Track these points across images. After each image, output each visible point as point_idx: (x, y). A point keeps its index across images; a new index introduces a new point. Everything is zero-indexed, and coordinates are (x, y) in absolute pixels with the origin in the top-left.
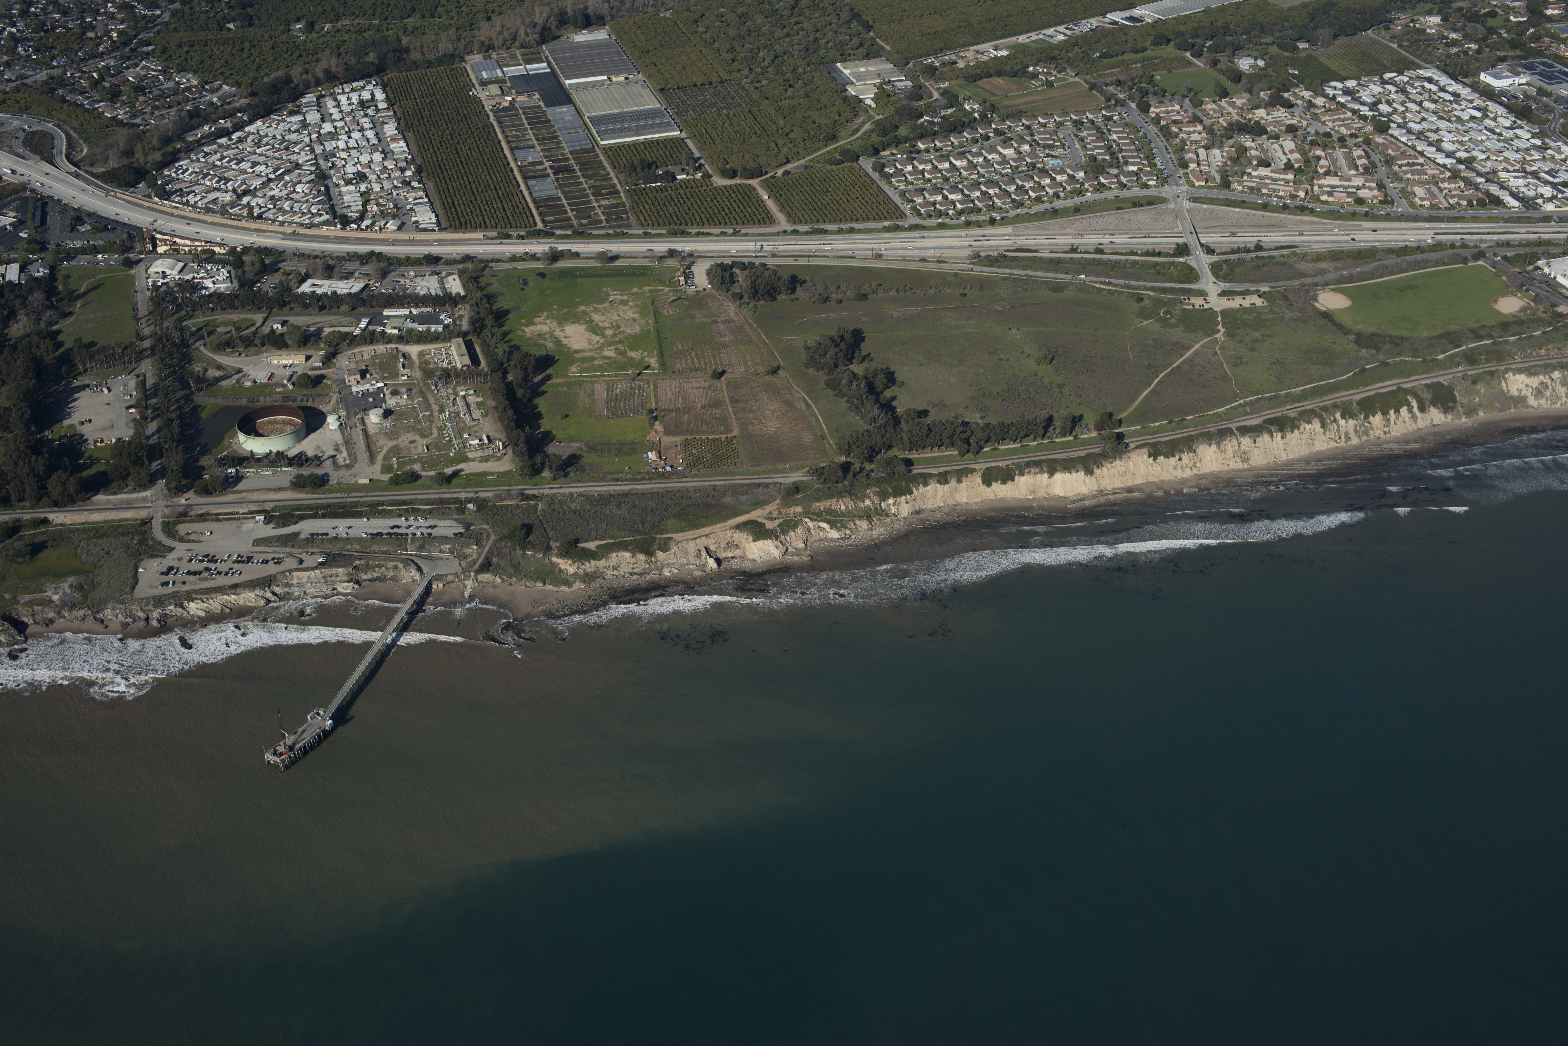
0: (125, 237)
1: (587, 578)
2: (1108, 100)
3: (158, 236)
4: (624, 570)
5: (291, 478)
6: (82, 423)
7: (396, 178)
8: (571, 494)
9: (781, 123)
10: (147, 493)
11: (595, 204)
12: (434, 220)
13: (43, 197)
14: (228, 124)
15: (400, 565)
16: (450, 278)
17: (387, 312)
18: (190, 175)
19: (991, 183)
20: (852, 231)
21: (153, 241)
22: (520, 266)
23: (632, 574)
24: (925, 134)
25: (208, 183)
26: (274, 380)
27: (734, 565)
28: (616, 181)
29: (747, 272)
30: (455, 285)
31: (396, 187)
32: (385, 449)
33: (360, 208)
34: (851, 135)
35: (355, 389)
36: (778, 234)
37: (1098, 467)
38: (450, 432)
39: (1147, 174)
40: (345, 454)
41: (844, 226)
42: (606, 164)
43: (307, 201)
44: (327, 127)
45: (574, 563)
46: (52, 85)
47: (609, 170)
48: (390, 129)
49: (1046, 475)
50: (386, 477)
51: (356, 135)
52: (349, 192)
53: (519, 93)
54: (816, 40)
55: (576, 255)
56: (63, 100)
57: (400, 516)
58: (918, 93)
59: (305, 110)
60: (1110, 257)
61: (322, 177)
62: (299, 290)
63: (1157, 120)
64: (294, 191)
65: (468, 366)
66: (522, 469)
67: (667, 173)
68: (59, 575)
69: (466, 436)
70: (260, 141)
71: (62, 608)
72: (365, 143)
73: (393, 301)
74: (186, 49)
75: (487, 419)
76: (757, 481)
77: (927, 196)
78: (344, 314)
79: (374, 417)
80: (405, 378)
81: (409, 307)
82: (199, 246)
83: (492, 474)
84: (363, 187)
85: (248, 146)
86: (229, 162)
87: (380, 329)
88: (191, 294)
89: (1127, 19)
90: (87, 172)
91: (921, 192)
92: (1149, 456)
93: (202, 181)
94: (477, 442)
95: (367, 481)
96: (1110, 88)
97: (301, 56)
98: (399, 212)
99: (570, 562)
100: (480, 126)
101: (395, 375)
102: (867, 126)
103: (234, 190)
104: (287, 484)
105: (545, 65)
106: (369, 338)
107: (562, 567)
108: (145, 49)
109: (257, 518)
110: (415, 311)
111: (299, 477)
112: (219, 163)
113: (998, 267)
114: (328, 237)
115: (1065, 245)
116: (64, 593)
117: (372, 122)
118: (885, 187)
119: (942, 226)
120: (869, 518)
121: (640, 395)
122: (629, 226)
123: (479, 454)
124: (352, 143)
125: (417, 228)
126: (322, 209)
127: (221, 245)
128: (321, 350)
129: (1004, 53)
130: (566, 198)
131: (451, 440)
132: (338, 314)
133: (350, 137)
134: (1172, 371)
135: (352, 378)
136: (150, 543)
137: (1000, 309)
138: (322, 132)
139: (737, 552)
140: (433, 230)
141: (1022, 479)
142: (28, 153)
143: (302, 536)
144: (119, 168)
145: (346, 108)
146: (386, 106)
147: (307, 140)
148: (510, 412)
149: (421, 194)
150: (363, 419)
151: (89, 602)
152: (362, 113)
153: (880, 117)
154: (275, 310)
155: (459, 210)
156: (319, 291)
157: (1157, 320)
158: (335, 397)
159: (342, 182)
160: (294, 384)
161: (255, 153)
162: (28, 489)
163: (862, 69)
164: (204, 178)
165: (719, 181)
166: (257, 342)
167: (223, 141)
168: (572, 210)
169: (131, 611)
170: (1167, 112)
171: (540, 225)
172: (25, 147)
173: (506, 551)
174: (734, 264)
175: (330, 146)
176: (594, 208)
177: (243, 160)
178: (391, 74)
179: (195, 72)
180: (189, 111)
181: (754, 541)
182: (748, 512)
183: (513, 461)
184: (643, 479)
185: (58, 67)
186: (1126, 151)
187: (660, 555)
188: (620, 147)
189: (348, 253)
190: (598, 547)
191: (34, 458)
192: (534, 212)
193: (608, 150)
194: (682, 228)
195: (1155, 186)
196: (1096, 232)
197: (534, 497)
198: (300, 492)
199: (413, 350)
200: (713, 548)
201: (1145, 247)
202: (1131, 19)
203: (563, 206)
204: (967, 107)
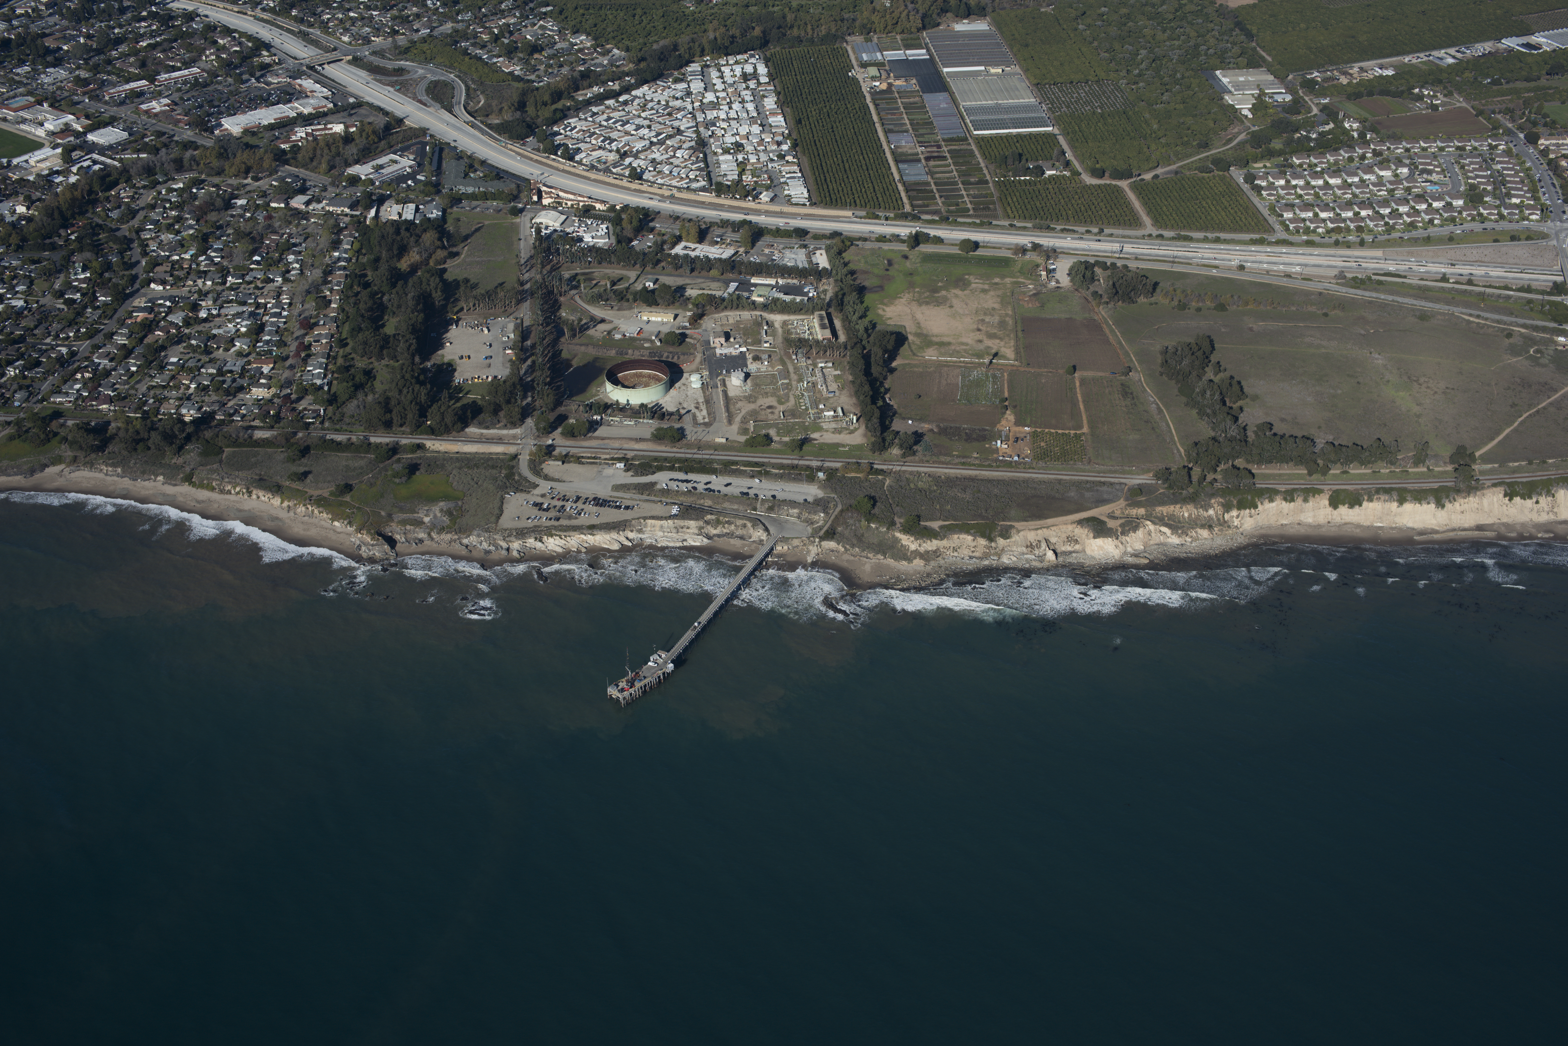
0: (513, 186)
1: (926, 556)
2: (1495, 128)
3: (544, 189)
4: (965, 552)
5: (653, 430)
6: (462, 358)
7: (772, 151)
8: (919, 473)
9: (1155, 126)
10: (517, 431)
11: (964, 192)
12: (806, 195)
13: (441, 143)
14: (615, 86)
15: (749, 525)
16: (818, 252)
17: (754, 280)
18: (577, 132)
19: (1363, 205)
20: (1217, 240)
21: (540, 194)
22: (886, 246)
23: (971, 557)
24: (1303, 147)
25: (594, 142)
26: (642, 336)
27: (1072, 559)
28: (986, 171)
29: (1109, 272)
30: (822, 260)
31: (772, 160)
32: (744, 412)
33: (736, 177)
34: (1225, 145)
35: (718, 351)
36: (1143, 237)
37: (1450, 502)
38: (806, 401)
39: (1529, 207)
40: (705, 412)
41: (1210, 235)
42: (977, 153)
43: (685, 167)
44: (710, 97)
45: (916, 539)
46: (455, 38)
47: (981, 160)
48: (770, 103)
49: (1395, 504)
50: (742, 439)
51: (736, 106)
52: (726, 162)
53: (897, 78)
54: (1196, 46)
55: (939, 240)
56: (465, 52)
57: (753, 477)
58: (1296, 106)
59: (689, 78)
60: (1482, 289)
61: (701, 144)
62: (673, 252)
63: (1545, 152)
64: (674, 156)
65: (829, 340)
66: (873, 444)
67: (1035, 167)
68: (432, 500)
69: (821, 406)
70: (645, 105)
71: (432, 530)
72: (745, 115)
73: (760, 270)
74: (581, 11)
75: (845, 391)
76: (1103, 480)
77: (1298, 212)
78: (714, 279)
79: (735, 381)
80: (767, 345)
81: (776, 277)
82: (583, 202)
83: (843, 446)
84: (740, 157)
85: (633, 109)
86: (614, 123)
87: (746, 294)
88: (571, 246)
89: (1523, 45)
90: (482, 122)
91: (1290, 206)
92: (1505, 496)
93: (588, 140)
94: (832, 413)
95: (724, 440)
96: (1499, 116)
97: (688, 25)
98: (774, 184)
99: (912, 539)
100: (857, 106)
101: (759, 342)
102: (1242, 137)
103: (618, 151)
104: (648, 435)
105: (924, 51)
106: (737, 303)
107: (904, 543)
108: (544, 10)
109: (618, 465)
110: (781, 282)
111: (659, 430)
112: (605, 123)
113: (1365, 290)
114: (703, 203)
115: (1436, 273)
116: (435, 516)
117: (753, 95)
118: (1256, 200)
119: (1310, 243)
120: (1210, 527)
121: (994, 383)
122: (996, 217)
123: (833, 425)
124: (733, 114)
125: (788, 200)
126: (700, 175)
127: (603, 202)
128: (690, 310)
129: (1390, 72)
130: (935, 184)
131: (807, 409)
132: (708, 278)
133: (730, 108)
134: (1538, 412)
135: (717, 340)
136: (517, 478)
137: (1363, 332)
138: (705, 101)
139: (1077, 547)
140: (804, 205)
141: (1371, 504)
142: (430, 101)
143: (658, 487)
144: (512, 121)
145: (730, 80)
146: (767, 80)
147: (690, 107)
148: (867, 388)
149: (796, 168)
150: (724, 380)
151: (456, 527)
152: (744, 85)
153: (1256, 128)
154: (648, 268)
155: (831, 188)
156: (693, 254)
157: (1526, 358)
158: (699, 357)
159: (720, 151)
160: (660, 340)
161: (639, 116)
162: (410, 416)
163: (1242, 79)
164: (590, 137)
165: (1089, 180)
166: (631, 297)
167: (611, 102)
168: (941, 197)
169: (495, 540)
170: (1558, 145)
171: (908, 208)
172: (428, 95)
173: (851, 521)
174: (1097, 263)
175: (711, 115)
176: (962, 196)
177: (628, 122)
178: (773, 49)
179: (588, 34)
180: (581, 71)
181: (1094, 537)
182: (1090, 509)
183: (865, 435)
184: (990, 466)
185: (462, 21)
186: (1510, 182)
187: (1001, 542)
188: (992, 138)
189: (722, 220)
190: (941, 527)
191: (417, 387)
192: (903, 194)
193: (980, 140)
194: (1048, 222)
195: (1537, 221)
196: (1471, 263)
197: (882, 472)
198: (660, 444)
199: (778, 319)
200: (1053, 540)
201: (1521, 283)
202: (1528, 46)
203: (932, 191)
204: (1347, 125)
